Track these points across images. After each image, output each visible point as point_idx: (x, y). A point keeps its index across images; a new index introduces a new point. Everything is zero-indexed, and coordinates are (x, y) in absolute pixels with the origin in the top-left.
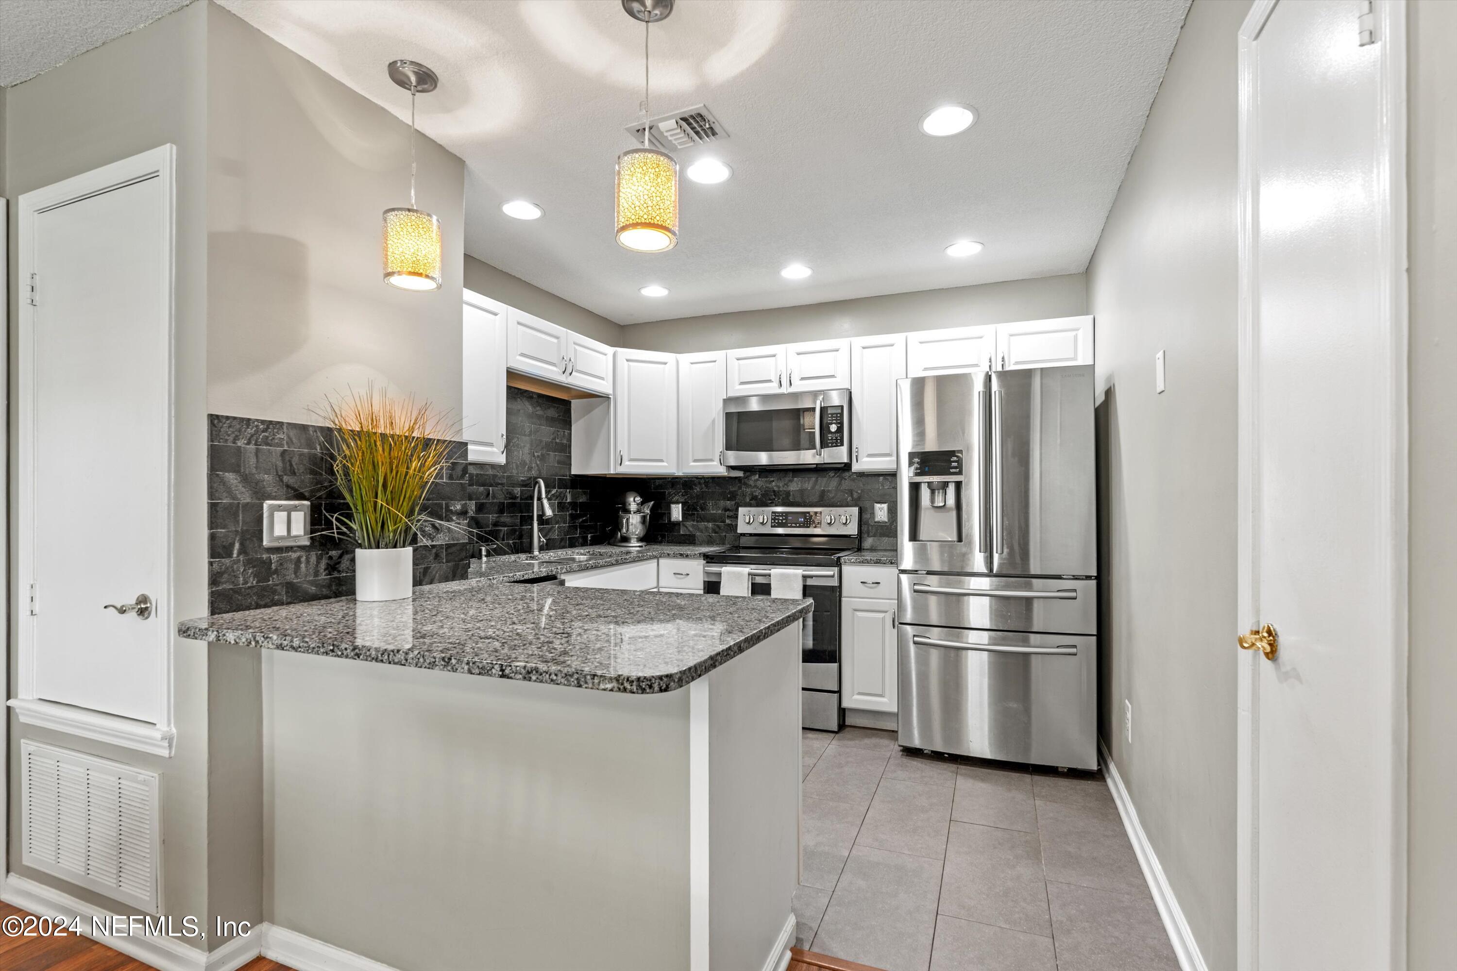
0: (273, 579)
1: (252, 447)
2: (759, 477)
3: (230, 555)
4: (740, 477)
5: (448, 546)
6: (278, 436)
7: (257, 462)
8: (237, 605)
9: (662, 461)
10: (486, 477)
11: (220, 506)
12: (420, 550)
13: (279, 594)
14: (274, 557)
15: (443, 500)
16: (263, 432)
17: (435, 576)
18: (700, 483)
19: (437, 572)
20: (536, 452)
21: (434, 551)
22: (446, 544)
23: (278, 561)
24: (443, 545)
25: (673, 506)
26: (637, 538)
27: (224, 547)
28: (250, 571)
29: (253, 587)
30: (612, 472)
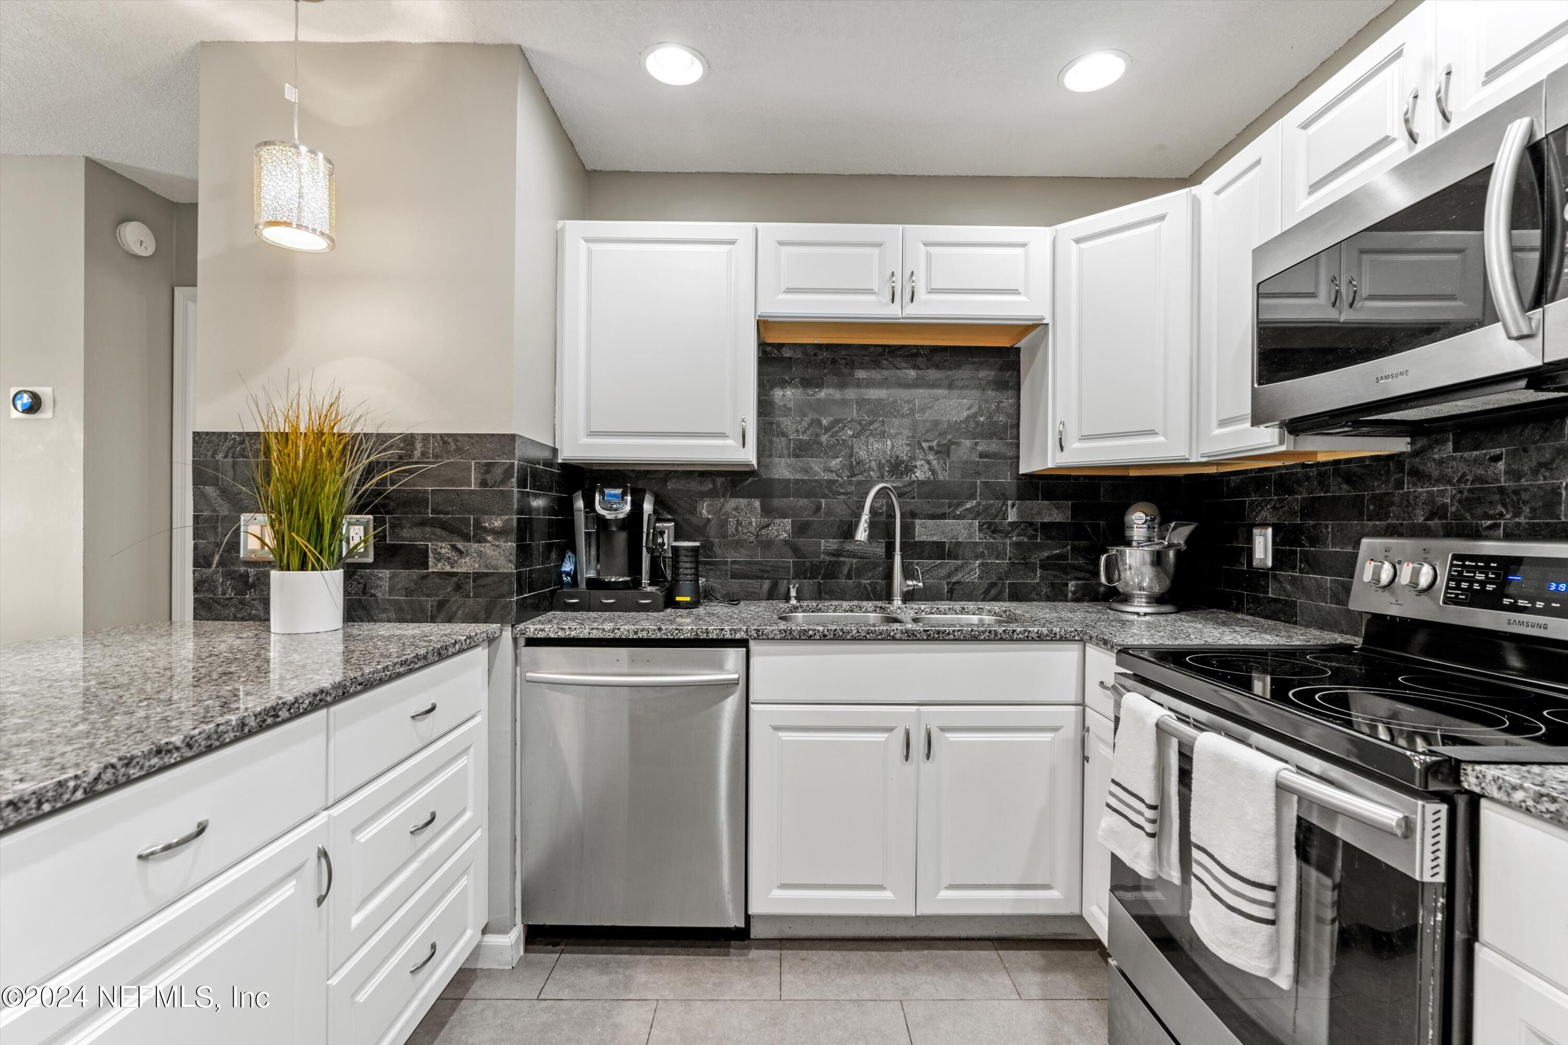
0: (250, 593)
1: (230, 460)
2: (1456, 450)
3: (209, 565)
4: (1401, 454)
5: (478, 576)
6: (255, 447)
7: (235, 474)
8: (216, 614)
9: (1152, 433)
10: (814, 484)
11: (201, 517)
12: (432, 578)
13: (257, 610)
14: (252, 571)
15: (470, 513)
16: (240, 444)
17: (456, 613)
18: (1308, 478)
19: (458, 609)
20: (926, 441)
21: (455, 579)
22: (474, 573)
23: (255, 575)
24: (470, 573)
25: (1256, 531)
26: (1148, 597)
27: (205, 557)
28: (228, 583)
29: (231, 598)
30: (1050, 465)
